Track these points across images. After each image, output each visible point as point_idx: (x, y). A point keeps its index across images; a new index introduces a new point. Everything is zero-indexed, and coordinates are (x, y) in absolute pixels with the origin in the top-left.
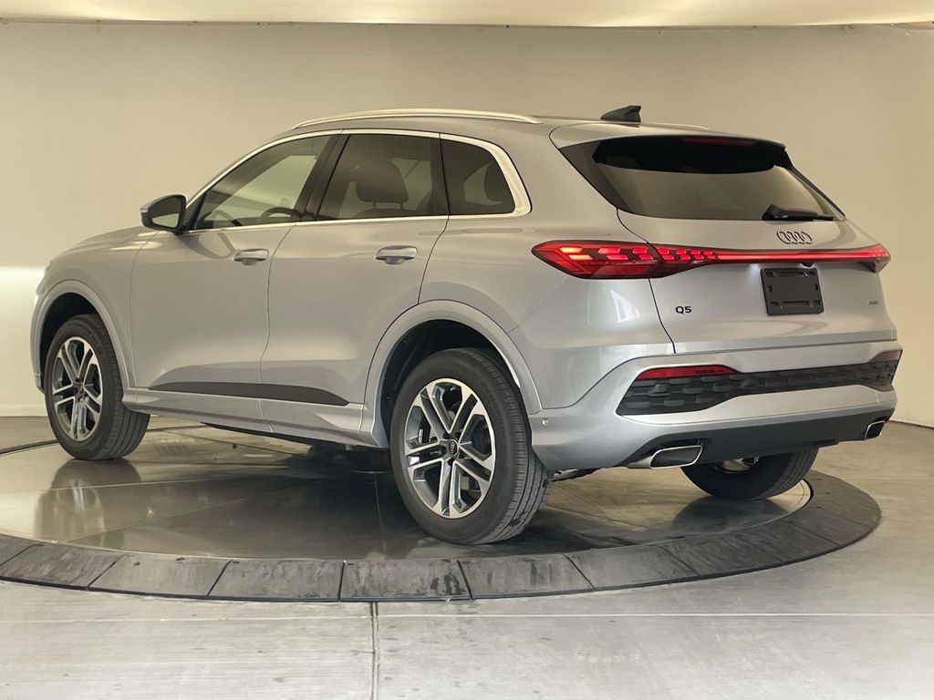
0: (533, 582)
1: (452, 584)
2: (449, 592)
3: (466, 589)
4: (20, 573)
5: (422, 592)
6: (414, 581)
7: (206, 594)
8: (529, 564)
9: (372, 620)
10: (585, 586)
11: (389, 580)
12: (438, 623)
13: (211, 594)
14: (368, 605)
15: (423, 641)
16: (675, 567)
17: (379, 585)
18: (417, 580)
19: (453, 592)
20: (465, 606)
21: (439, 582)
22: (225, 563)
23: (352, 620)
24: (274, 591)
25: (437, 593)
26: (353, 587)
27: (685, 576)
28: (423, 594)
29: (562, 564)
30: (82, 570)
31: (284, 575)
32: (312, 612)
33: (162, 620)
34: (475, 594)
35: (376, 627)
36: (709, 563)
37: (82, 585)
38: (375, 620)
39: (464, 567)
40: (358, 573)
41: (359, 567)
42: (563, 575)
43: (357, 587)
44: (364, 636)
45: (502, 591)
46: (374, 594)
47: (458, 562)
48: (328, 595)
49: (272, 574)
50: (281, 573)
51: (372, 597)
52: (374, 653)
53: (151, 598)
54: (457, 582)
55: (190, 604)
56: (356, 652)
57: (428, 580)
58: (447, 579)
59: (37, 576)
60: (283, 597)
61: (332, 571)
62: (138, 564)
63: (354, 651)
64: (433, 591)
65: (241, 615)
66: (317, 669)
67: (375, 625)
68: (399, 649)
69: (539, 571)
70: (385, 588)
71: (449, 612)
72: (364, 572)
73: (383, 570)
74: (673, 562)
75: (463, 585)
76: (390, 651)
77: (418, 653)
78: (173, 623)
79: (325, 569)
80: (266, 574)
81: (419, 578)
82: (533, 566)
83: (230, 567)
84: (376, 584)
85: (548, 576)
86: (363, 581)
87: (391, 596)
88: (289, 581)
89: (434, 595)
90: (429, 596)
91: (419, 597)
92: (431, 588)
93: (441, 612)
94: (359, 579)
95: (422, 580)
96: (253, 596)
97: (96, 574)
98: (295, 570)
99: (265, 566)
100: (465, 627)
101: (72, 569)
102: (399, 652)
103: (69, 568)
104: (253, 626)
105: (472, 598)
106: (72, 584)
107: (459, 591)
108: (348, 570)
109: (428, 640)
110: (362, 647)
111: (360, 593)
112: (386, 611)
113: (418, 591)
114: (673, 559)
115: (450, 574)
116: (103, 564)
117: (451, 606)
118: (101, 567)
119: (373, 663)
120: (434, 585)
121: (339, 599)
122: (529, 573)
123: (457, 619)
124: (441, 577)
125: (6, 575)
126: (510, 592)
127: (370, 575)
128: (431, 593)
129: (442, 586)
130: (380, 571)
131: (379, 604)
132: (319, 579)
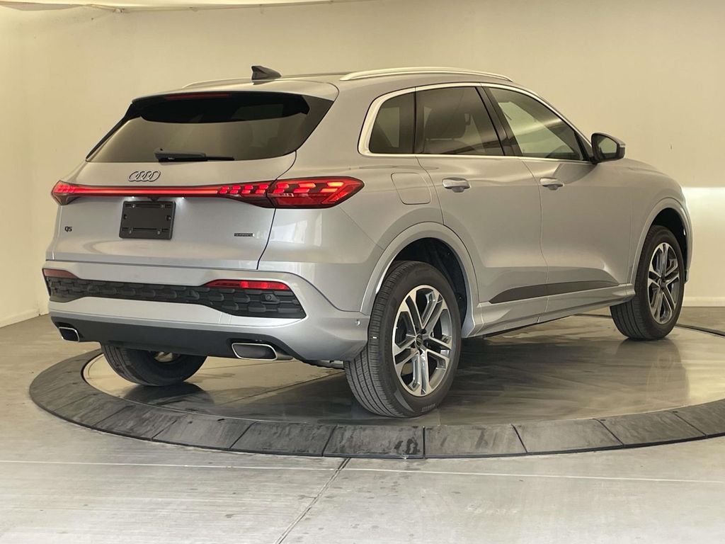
0: (479, 445)
1: (412, 446)
2: (407, 452)
3: (422, 450)
4: (112, 426)
5: (387, 451)
6: (383, 443)
7: (228, 447)
8: (479, 433)
9: (337, 471)
10: (519, 449)
11: (364, 441)
12: (383, 476)
13: (232, 448)
14: (341, 460)
15: (360, 490)
17: (355, 445)
18: (385, 442)
19: (411, 451)
20: (415, 464)
21: (402, 444)
22: (249, 423)
23: (321, 471)
24: (278, 446)
25: (398, 453)
26: (336, 445)
27: (611, 445)
28: (386, 453)
29: (507, 433)
30: (153, 425)
31: (289, 434)
32: (297, 464)
33: (186, 466)
34: (427, 454)
35: (334, 478)
37: (149, 437)
38: (339, 472)
39: (427, 432)
40: (343, 435)
41: (345, 430)
42: (504, 442)
43: (339, 446)
44: (321, 484)
45: (449, 452)
46: (350, 451)
47: (424, 428)
48: (315, 451)
49: (280, 434)
50: (287, 432)
51: (346, 454)
52: (315, 498)
53: (192, 448)
54: (416, 444)
56: (303, 497)
57: (395, 441)
58: (410, 442)
59: (122, 429)
60: (281, 451)
61: (324, 433)
62: (191, 422)
63: (301, 496)
64: (396, 450)
65: (244, 464)
67: (336, 476)
68: (336, 496)
69: (486, 437)
70: (359, 447)
71: (399, 468)
72: (347, 434)
73: (362, 433)
74: (603, 433)
75: (420, 447)
76: (328, 497)
78: (192, 468)
79: (319, 431)
80: (275, 433)
81: (387, 441)
82: (482, 433)
83: (253, 427)
84: (353, 444)
85: (492, 442)
86: (344, 442)
87: (362, 454)
88: (290, 439)
89: (394, 454)
90: (391, 454)
91: (384, 455)
92: (395, 448)
93: (393, 468)
94: (342, 439)
95: (390, 442)
96: (261, 449)
97: (160, 429)
98: (298, 431)
101: (146, 425)
102: (334, 498)
104: (246, 473)
105: (425, 457)
106: (143, 436)
107: (416, 451)
108: (336, 432)
110: (311, 493)
111: (339, 451)
112: (353, 465)
113: (384, 450)
115: (413, 438)
116: (168, 422)
117: (404, 463)
118: (166, 424)
119: (308, 506)
120: (398, 447)
121: (322, 455)
122: (477, 439)
124: (405, 440)
126: (456, 454)
127: (352, 437)
129: (404, 447)
130: (360, 433)
131: (352, 459)
132: (313, 438)
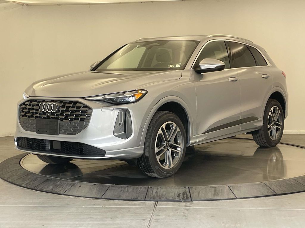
0: (214, 195)
1: (185, 195)
2: (183, 198)
3: (190, 197)
4: (43, 188)
5: (174, 198)
6: (172, 194)
7: (100, 197)
8: (213, 189)
9: (154, 208)
10: (233, 197)
11: (163, 194)
12: (177, 210)
13: (102, 197)
14: (154, 202)
15: (169, 216)
16: (268, 191)
17: (159, 195)
18: (173, 194)
19: (185, 198)
20: (188, 204)
21: (181, 195)
22: (109, 186)
23: (147, 208)
24: (124, 197)
25: (179, 199)
26: (150, 196)
27: (271, 194)
28: (174, 199)
29: (226, 189)
30: (62, 188)
31: (128, 191)
32: (135, 205)
33: (83, 206)
34: (193, 199)
35: (154, 211)
36: (281, 189)
37: (61, 193)
38: (155, 208)
39: (190, 189)
40: (153, 191)
41: (153, 189)
42: (226, 193)
43: (152, 196)
44: (149, 214)
45: (202, 198)
46: (157, 198)
47: (189, 188)
48: (141, 199)
49: (124, 191)
50: (127, 190)
51: (156, 200)
52: (150, 220)
53: (83, 198)
54: (187, 195)
55: (94, 201)
56: (144, 220)
57: (177, 193)
58: (184, 194)
59: (48, 190)
60: (125, 199)
61: (144, 190)
62: (80, 186)
63: (143, 219)
64: (178, 198)
65: (110, 205)
66: (128, 226)
67: (155, 210)
68: (159, 220)
69: (217, 191)
70: (161, 196)
71: (182, 206)
72: (155, 191)
73: (161, 190)
74: (267, 189)
75: (189, 196)
76: (156, 220)
77: (165, 221)
78: (86, 207)
79: (142, 189)
80: (122, 191)
81: (173, 193)
82: (215, 189)
83: (110, 188)
84: (158, 195)
85: (220, 194)
86: (154, 194)
87: (163, 199)
88: (129, 193)
89: (178, 199)
90: (176, 199)
91: (173, 200)
92: (178, 197)
93: (179, 206)
94: (153, 193)
95: (175, 194)
96: (116, 198)
97: (66, 189)
98: (132, 189)
99: (122, 188)
100: (186, 212)
101: (59, 188)
102: (159, 221)
103: (58, 187)
104: (113, 209)
105: (191, 200)
106: (58, 193)
107: (187, 198)
108: (149, 190)
109: (171, 216)
110: (147, 218)
111: (152, 198)
112: (160, 205)
113: (173, 198)
114: (268, 188)
115: (185, 192)
116: (69, 186)
117: (183, 203)
118: (68, 187)
119: (148, 224)
120: (179, 196)
121: (145, 200)
122: (213, 192)
123: (184, 208)
124: (181, 193)
125: (38, 189)
126: (206, 199)
127: (157, 192)
128: (177, 199)
129: (181, 196)
130: (160, 190)
131: (159, 202)
132: (139, 192)
